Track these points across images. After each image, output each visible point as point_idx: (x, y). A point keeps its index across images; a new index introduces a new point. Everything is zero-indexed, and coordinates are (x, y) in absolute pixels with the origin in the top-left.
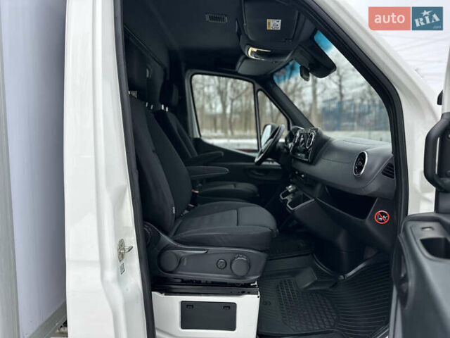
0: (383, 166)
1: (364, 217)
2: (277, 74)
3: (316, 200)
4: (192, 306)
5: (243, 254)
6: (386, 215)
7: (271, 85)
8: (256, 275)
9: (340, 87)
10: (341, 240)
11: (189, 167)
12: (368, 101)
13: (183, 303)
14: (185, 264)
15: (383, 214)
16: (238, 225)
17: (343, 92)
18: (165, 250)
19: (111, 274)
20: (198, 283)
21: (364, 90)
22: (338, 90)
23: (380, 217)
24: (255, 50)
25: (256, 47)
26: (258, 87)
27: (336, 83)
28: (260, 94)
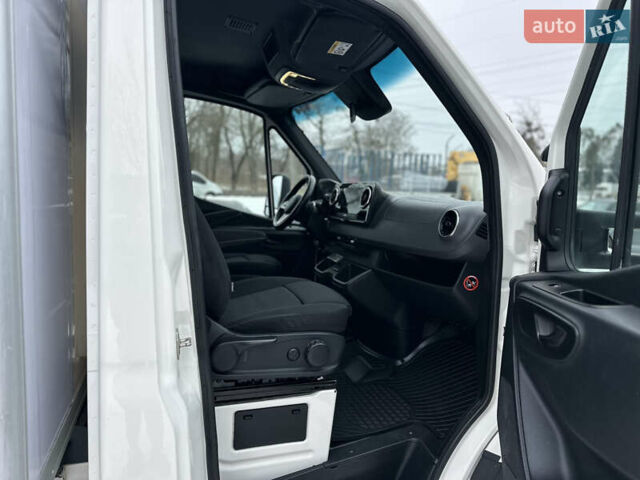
0: (476, 227)
1: (452, 284)
2: (298, 108)
3: (373, 270)
4: (251, 416)
5: (320, 338)
6: (475, 280)
7: (289, 123)
8: (333, 364)
9: (321, 131)
10: (399, 319)
11: (216, 230)
12: (354, 151)
13: (238, 414)
14: (245, 360)
15: (472, 279)
16: (302, 303)
17: (325, 138)
18: (219, 343)
19: (169, 379)
20: (259, 384)
21: (348, 138)
22: (318, 136)
23: (470, 283)
24: (295, 75)
25: (295, 71)
26: (270, 123)
27: (315, 125)
28: (273, 132)
